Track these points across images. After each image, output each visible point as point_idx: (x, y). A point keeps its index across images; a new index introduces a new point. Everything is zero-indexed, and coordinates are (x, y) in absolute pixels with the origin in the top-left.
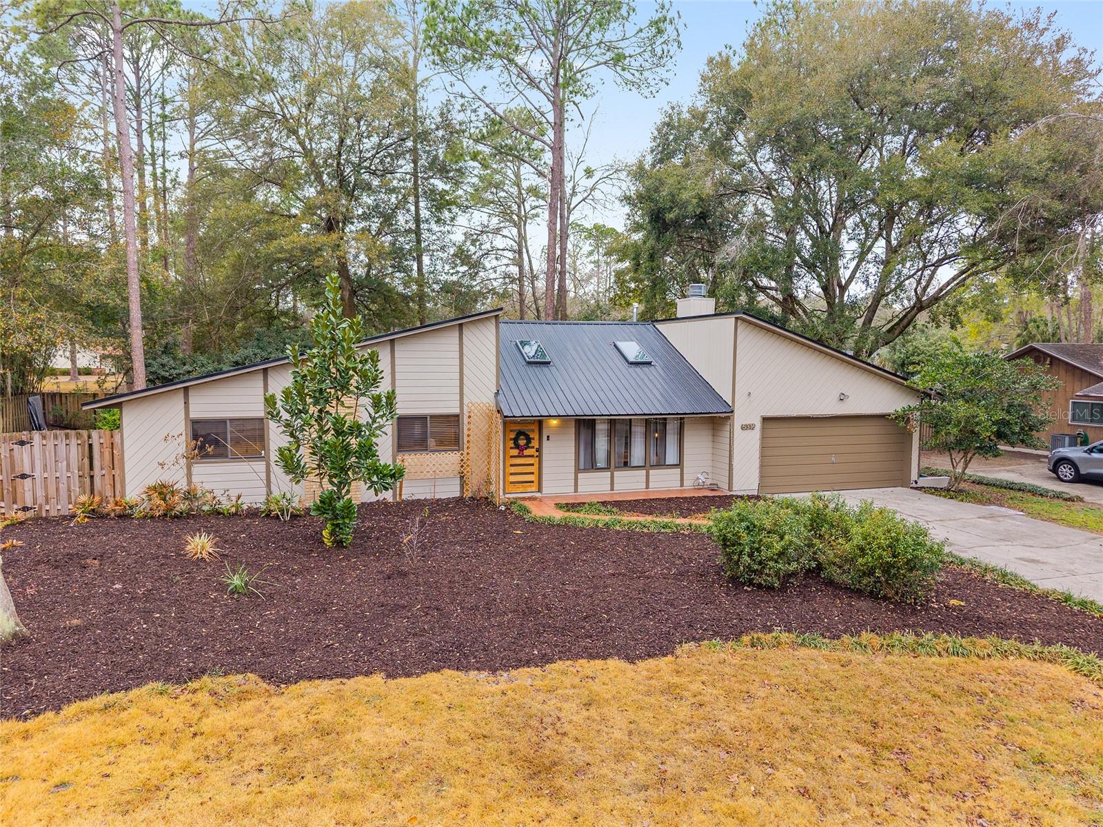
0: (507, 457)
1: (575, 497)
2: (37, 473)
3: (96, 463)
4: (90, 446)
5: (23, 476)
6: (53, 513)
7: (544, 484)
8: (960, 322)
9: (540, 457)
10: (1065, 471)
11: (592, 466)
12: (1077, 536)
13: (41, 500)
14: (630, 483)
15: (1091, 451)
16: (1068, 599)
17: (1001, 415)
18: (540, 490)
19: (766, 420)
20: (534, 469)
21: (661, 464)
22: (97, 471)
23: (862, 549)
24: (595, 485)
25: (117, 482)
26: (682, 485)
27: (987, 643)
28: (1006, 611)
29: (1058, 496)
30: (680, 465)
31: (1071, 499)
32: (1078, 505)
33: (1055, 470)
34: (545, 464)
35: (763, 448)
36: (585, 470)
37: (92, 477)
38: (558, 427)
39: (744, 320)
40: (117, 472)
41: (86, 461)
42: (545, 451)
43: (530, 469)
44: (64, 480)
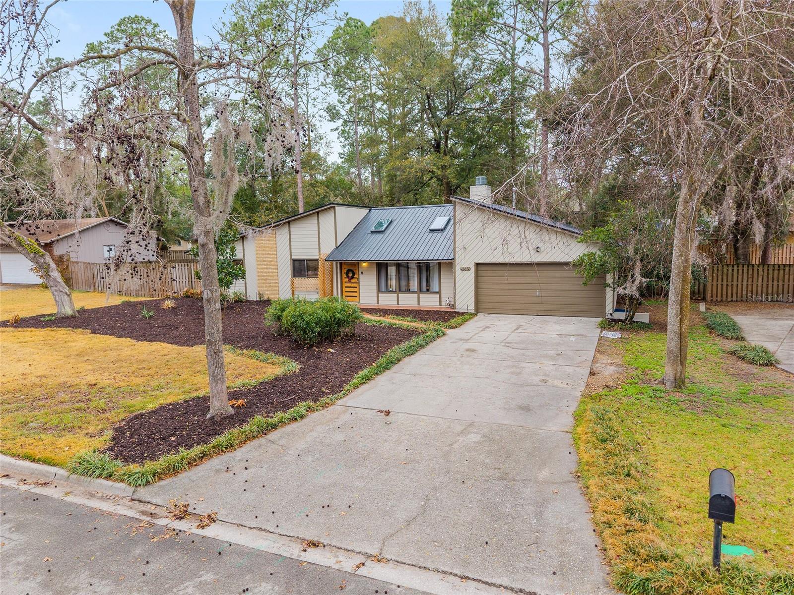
0: (344, 283)
1: (378, 306)
2: (178, 280)
7: (362, 298)
9: (359, 283)
11: (387, 291)
13: (179, 290)
14: (408, 301)
18: (359, 301)
20: (356, 290)
21: (428, 291)
24: (388, 301)
26: (440, 305)
30: (439, 293)
34: (361, 287)
36: (383, 292)
37: (192, 282)
38: (368, 267)
42: (361, 280)
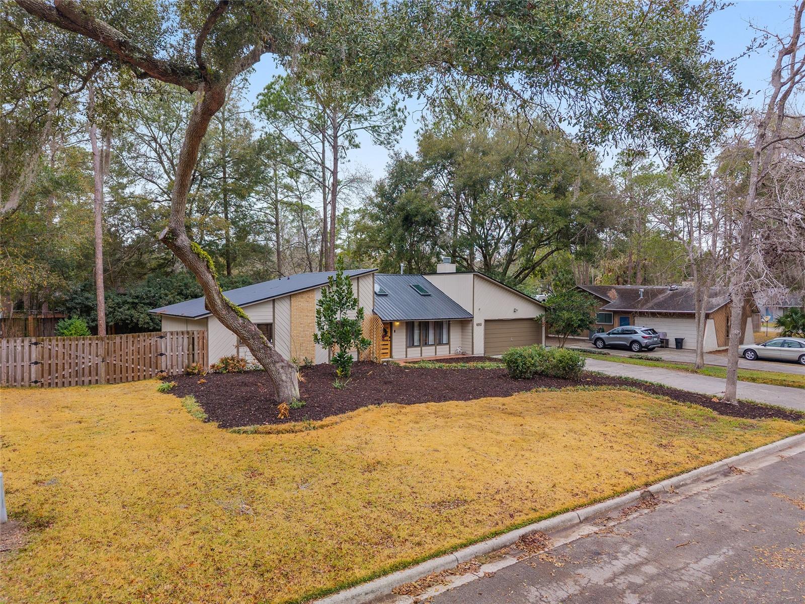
2: (168, 353)
3: (196, 347)
4: (193, 338)
5: (162, 355)
6: (175, 374)
7: (393, 354)
8: (545, 275)
9: (391, 341)
10: (600, 344)
11: (413, 346)
12: (615, 364)
13: (169, 367)
14: (429, 352)
15: (609, 334)
16: (621, 377)
17: (581, 317)
18: (391, 357)
19: (486, 321)
20: (388, 347)
21: (440, 343)
22: (196, 351)
23: (560, 361)
24: (414, 353)
25: (205, 357)
26: (450, 353)
27: (604, 387)
28: (604, 381)
29: (600, 353)
30: (448, 343)
31: (605, 354)
32: (608, 356)
33: (595, 344)
34: (393, 344)
35: (485, 334)
36: (410, 347)
37: (193, 354)
38: (399, 326)
39: (477, 275)
40: (205, 352)
41: (191, 346)
42: (394, 337)
43: (386, 347)
44: (180, 356)
